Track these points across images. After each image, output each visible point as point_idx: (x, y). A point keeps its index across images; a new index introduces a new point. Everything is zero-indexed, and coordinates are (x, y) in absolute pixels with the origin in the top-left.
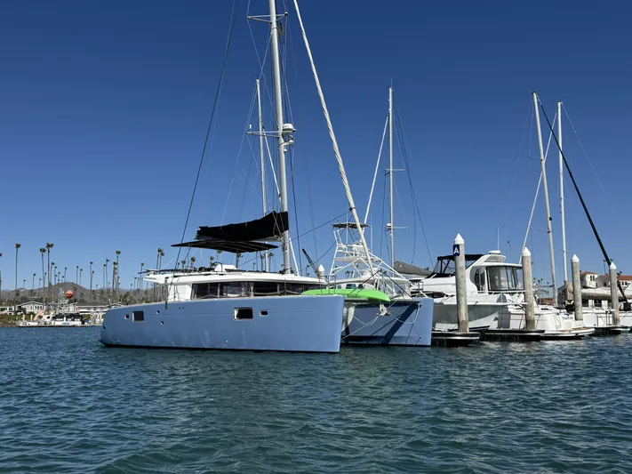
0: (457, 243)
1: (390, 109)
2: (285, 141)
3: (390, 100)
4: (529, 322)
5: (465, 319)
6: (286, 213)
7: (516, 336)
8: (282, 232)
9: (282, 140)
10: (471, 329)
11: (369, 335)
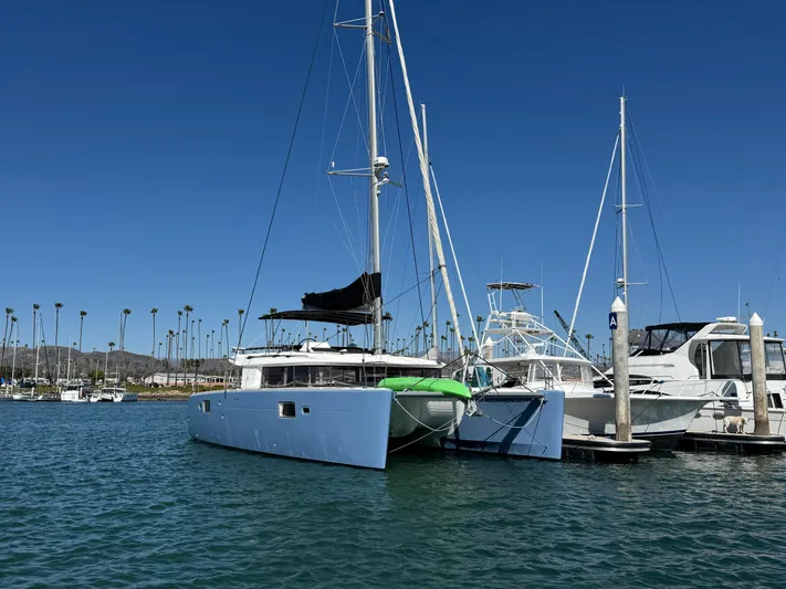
0: (613, 311)
1: (622, 125)
2: (379, 181)
3: (622, 113)
4: (761, 424)
5: (624, 421)
6: (379, 275)
7: (738, 445)
8: (373, 299)
9: (376, 180)
10: (636, 436)
11: (482, 439)
